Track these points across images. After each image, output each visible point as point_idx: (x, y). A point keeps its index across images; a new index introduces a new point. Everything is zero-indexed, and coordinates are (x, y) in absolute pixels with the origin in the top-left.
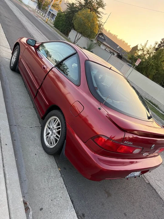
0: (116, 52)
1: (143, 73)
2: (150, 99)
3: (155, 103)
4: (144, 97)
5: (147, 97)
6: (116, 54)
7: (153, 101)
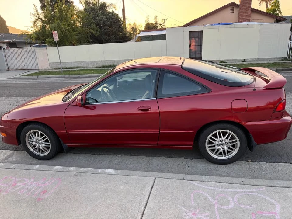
0: (2, 43)
1: (65, 44)
2: (101, 65)
3: (110, 65)
4: (93, 67)
5: (96, 65)
6: (5, 46)
7: (106, 64)
